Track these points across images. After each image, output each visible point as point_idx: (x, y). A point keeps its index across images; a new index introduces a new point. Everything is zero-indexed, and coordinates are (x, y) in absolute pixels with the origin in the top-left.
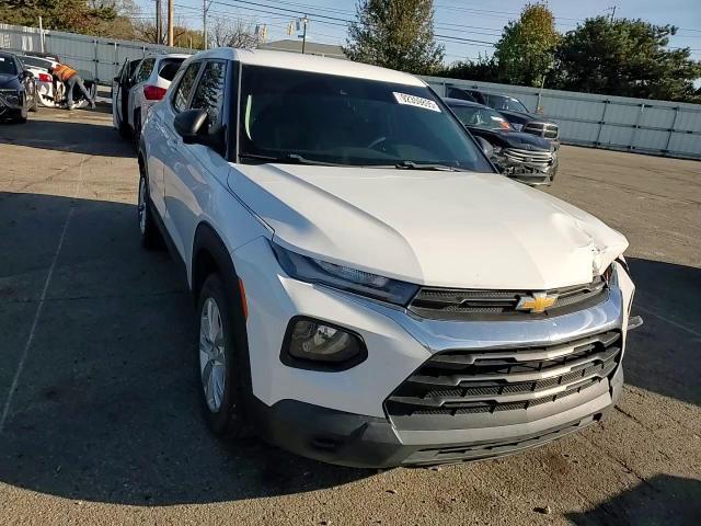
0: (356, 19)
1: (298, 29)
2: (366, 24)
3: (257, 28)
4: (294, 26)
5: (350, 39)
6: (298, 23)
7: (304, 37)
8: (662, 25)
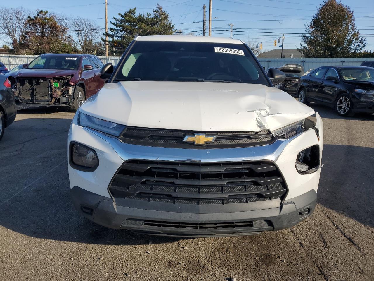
0: (306, 32)
1: (279, 42)
2: (312, 34)
3: (257, 45)
4: (277, 41)
6: (279, 40)
7: (282, 46)
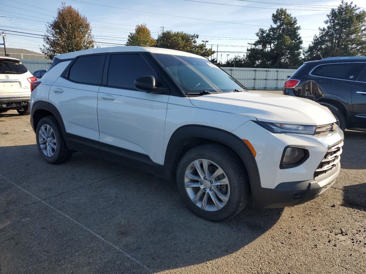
5: (45, 44)
7: (4, 44)
8: (192, 34)
